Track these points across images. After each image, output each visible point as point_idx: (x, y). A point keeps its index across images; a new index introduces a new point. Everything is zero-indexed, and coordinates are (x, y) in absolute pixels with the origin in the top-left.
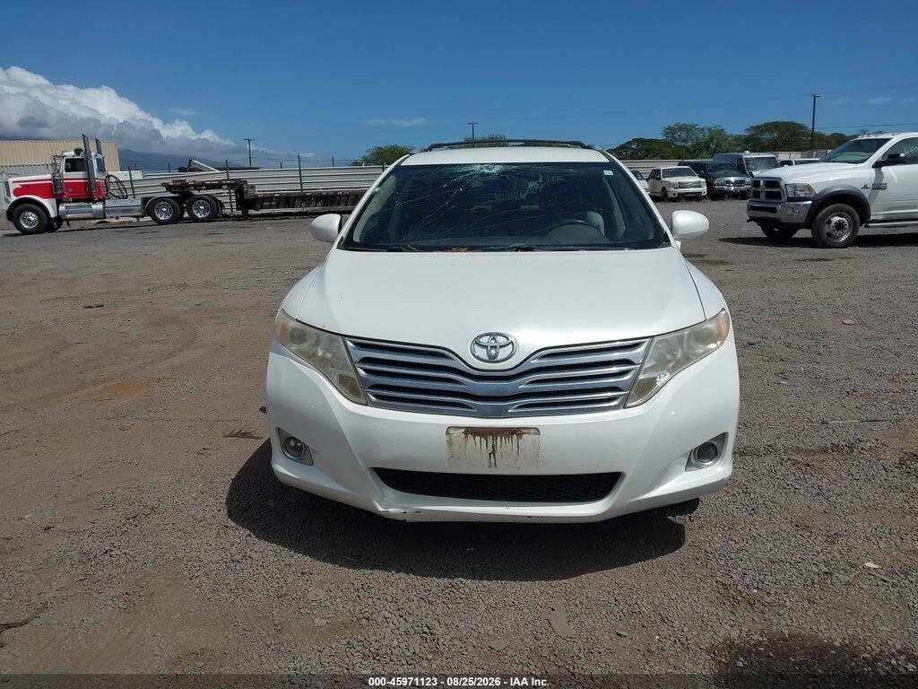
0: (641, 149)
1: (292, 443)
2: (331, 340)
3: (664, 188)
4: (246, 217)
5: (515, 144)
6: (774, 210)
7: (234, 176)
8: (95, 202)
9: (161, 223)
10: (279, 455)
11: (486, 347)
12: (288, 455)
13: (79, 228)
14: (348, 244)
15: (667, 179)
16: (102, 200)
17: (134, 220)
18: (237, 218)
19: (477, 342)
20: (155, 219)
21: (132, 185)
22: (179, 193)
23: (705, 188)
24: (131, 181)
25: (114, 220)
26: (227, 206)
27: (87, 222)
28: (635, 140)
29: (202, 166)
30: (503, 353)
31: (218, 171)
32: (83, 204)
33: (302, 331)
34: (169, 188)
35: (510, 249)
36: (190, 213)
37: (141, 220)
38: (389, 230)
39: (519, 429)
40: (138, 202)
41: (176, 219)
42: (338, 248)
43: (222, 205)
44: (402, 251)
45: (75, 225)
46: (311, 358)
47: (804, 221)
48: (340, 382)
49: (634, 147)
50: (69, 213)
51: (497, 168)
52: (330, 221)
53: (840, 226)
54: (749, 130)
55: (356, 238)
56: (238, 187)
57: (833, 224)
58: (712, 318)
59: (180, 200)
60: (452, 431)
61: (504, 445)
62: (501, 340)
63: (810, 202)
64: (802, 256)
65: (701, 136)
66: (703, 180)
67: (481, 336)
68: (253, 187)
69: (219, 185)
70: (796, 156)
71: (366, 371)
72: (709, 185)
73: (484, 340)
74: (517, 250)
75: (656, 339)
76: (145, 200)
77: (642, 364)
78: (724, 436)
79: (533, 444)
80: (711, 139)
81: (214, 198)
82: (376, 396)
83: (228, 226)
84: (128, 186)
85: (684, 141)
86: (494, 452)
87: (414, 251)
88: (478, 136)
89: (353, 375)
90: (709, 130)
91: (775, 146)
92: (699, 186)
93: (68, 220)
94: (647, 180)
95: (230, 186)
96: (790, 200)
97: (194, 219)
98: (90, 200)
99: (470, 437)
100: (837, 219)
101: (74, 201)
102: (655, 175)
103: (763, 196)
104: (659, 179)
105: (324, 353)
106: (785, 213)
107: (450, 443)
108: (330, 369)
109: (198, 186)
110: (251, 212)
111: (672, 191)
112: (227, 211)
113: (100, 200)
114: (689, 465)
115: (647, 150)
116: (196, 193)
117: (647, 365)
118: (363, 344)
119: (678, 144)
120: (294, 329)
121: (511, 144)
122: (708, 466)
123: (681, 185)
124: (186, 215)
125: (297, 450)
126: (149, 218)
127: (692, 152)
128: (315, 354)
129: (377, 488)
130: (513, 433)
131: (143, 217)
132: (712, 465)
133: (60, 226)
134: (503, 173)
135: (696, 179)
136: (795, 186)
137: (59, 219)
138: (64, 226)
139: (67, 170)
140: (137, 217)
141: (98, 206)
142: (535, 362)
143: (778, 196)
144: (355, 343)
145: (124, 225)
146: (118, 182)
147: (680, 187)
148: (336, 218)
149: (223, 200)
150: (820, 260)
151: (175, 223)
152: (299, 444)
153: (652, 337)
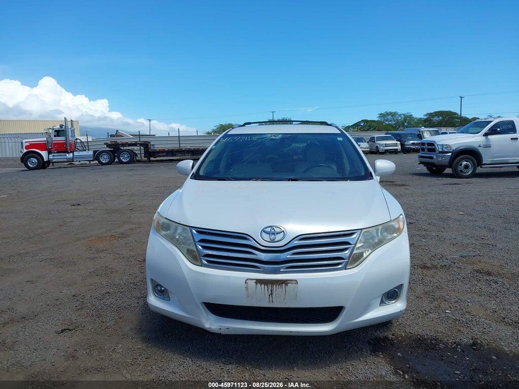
0: (367, 126)
1: (159, 288)
2: (184, 229)
3: (377, 147)
4: (150, 161)
5: (296, 123)
6: (432, 158)
7: (143, 139)
8: (68, 153)
9: (103, 164)
10: (151, 294)
11: (269, 234)
12: (156, 295)
13: (58, 167)
14: (196, 176)
15: (379, 142)
16: (73, 152)
17: (88, 162)
18: (144, 162)
19: (263, 231)
20: (100, 162)
21: (88, 144)
22: (113, 148)
23: (400, 146)
24: (88, 142)
25: (78, 163)
26: (139, 156)
27: (63, 163)
28: (363, 121)
29: (123, 134)
30: (278, 237)
31: (132, 137)
32: (62, 154)
33: (168, 224)
34: (108, 145)
35: (285, 180)
36: (119, 159)
37: (92, 162)
38: (220, 169)
39: (286, 280)
40: (91, 153)
41: (111, 162)
42: (191, 178)
43: (136, 155)
44: (225, 180)
45: (56, 165)
46: (172, 239)
47: (447, 164)
48: (187, 253)
49: (362, 124)
50: (54, 159)
51: (280, 136)
52: (187, 164)
53: (466, 167)
54: (426, 115)
55: (201, 173)
56: (146, 145)
57: (463, 165)
58: (394, 220)
59: (113, 152)
60: (248, 281)
61: (277, 290)
62: (277, 230)
63: (451, 154)
64: (446, 182)
65: (400, 118)
66: (399, 142)
67: (266, 228)
68: (153, 145)
69: (135, 144)
70: (450, 130)
71: (202, 247)
72: (402, 145)
73: (268, 230)
74: (289, 180)
75: (364, 230)
76: (95, 152)
77: (356, 244)
78: (401, 286)
79: (294, 289)
80: (405, 120)
81: (132, 151)
82: (207, 261)
83: (139, 166)
84: (86, 144)
85: (391, 121)
86: (272, 294)
87: (232, 180)
88: (276, 119)
89: (194, 249)
90: (404, 115)
91: (440, 124)
92: (397, 146)
93: (53, 163)
94: (368, 142)
95: (141, 145)
96: (440, 152)
97: (121, 162)
98: (66, 152)
99: (259, 285)
100: (465, 163)
101: (57, 153)
102: (372, 140)
103: (426, 150)
104: (374, 142)
105: (179, 237)
106: (437, 159)
107: (247, 288)
108: (182, 245)
109: (124, 145)
110: (152, 159)
111: (382, 149)
112: (138, 158)
113: (71, 152)
114: (382, 303)
115: (369, 126)
116: (122, 148)
117: (358, 245)
118: (201, 231)
119: (387, 123)
120: (164, 223)
121: (294, 123)
122: (392, 303)
123: (386, 145)
124: (116, 160)
125: (162, 292)
126: (97, 162)
127: (395, 128)
128: (174, 237)
129: (205, 314)
130: (282, 283)
131: (93, 161)
132: (394, 303)
133: (48, 166)
134: (282, 138)
135: (395, 142)
136: (442, 145)
137: (49, 162)
138: (51, 166)
139: (55, 136)
140: (90, 161)
141: (70, 156)
142: (296, 243)
143: (434, 150)
144: (197, 231)
145: (83, 165)
146: (81, 142)
147: (386, 147)
148: (191, 162)
149: (137, 152)
150: (455, 184)
151: (110, 164)
152: (163, 289)
153: (361, 229)
